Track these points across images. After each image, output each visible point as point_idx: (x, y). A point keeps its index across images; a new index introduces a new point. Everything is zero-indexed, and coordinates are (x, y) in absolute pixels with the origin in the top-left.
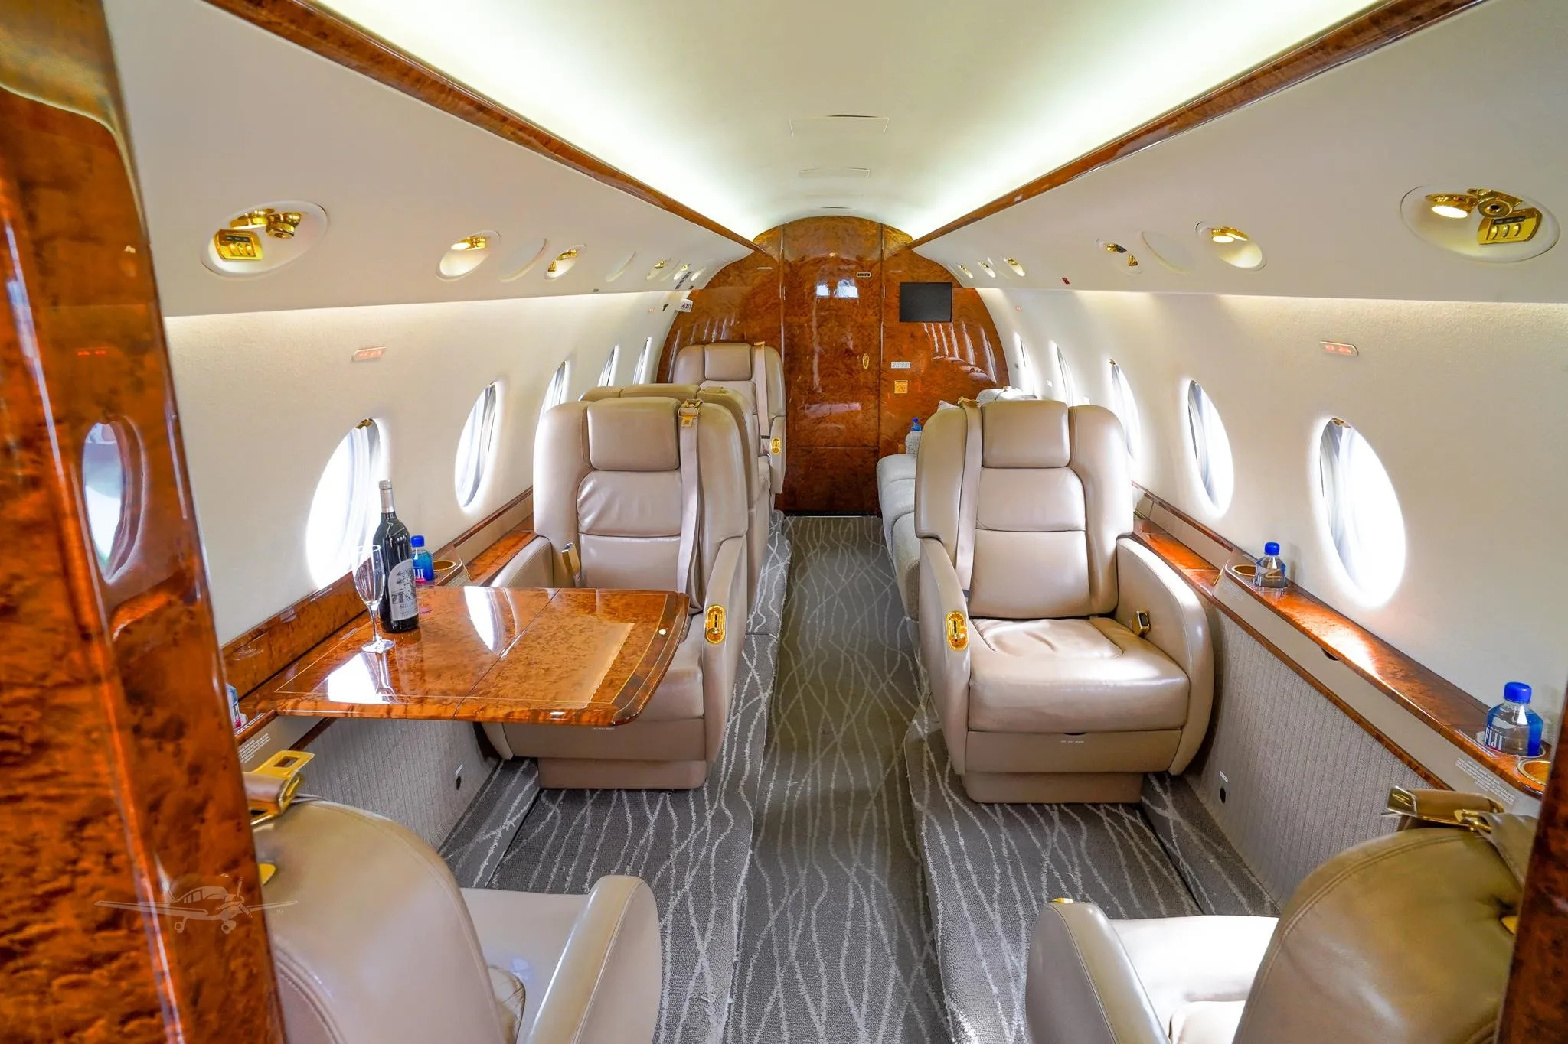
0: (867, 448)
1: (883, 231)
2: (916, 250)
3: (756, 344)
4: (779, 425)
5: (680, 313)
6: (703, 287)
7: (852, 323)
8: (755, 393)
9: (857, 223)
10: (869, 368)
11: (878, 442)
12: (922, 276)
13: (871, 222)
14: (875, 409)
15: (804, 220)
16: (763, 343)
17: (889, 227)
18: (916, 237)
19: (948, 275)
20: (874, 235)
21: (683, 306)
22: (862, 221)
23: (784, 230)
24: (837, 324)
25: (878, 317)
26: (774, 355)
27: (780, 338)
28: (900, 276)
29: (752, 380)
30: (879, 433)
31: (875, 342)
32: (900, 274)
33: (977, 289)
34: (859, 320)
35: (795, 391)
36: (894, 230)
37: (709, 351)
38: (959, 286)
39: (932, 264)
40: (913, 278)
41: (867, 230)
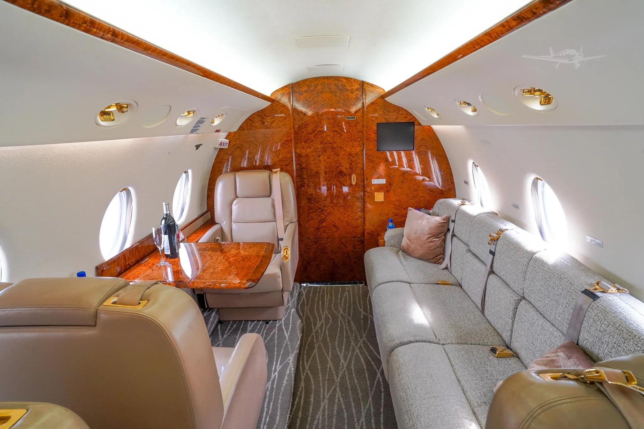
0: (356, 239)
1: (363, 86)
2: (387, 99)
3: (274, 170)
4: (293, 228)
5: (221, 149)
6: (236, 130)
7: (343, 153)
8: (273, 206)
9: (344, 80)
10: (356, 184)
11: (364, 235)
12: (392, 118)
13: (355, 80)
14: (361, 212)
15: (307, 80)
16: (279, 169)
17: (368, 84)
18: (387, 89)
19: (410, 117)
20: (357, 90)
21: (221, 144)
22: (348, 79)
23: (292, 88)
24: (333, 153)
25: (362, 148)
26: (287, 178)
27: (292, 164)
28: (377, 118)
29: (271, 196)
30: (364, 229)
31: (360, 165)
32: (377, 116)
33: (431, 126)
34: (348, 149)
35: (304, 202)
36: (372, 85)
37: (240, 177)
38: (420, 124)
39: (398, 109)
40: (386, 119)
41: (352, 86)
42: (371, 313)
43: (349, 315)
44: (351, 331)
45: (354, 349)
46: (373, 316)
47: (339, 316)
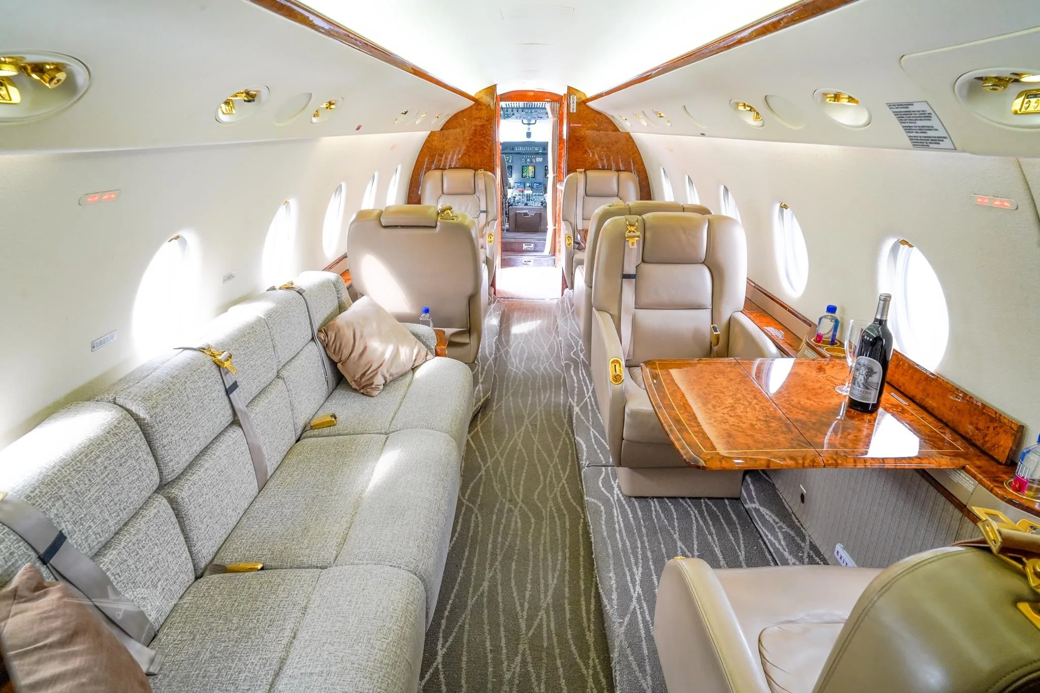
42: (460, 504)
43: (502, 504)
44: (502, 482)
45: (502, 454)
46: (459, 500)
47: (520, 504)
